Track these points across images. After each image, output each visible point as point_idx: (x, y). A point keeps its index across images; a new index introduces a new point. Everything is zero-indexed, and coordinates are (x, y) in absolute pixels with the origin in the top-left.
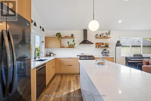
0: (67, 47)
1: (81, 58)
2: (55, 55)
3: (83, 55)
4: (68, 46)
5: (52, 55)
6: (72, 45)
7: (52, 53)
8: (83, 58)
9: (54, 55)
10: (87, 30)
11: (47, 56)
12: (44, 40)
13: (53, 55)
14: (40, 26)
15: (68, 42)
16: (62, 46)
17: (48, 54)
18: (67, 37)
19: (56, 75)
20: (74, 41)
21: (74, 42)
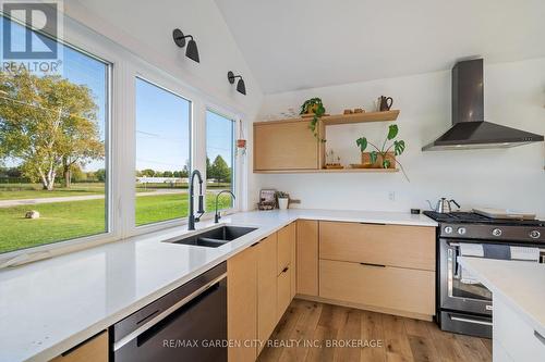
0: (354, 167)
1: (448, 231)
2: (298, 202)
3: (454, 208)
4: (359, 162)
5: (283, 202)
6: (384, 155)
7: (283, 195)
8: (462, 231)
9: (292, 205)
10: (482, 60)
11: (262, 205)
12: (248, 136)
13: (290, 202)
14: (230, 73)
15: (362, 142)
16: (328, 161)
17: (269, 198)
18: (353, 116)
19: (301, 306)
20: (394, 131)
21: (398, 138)
